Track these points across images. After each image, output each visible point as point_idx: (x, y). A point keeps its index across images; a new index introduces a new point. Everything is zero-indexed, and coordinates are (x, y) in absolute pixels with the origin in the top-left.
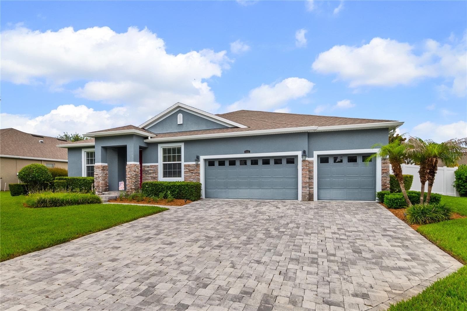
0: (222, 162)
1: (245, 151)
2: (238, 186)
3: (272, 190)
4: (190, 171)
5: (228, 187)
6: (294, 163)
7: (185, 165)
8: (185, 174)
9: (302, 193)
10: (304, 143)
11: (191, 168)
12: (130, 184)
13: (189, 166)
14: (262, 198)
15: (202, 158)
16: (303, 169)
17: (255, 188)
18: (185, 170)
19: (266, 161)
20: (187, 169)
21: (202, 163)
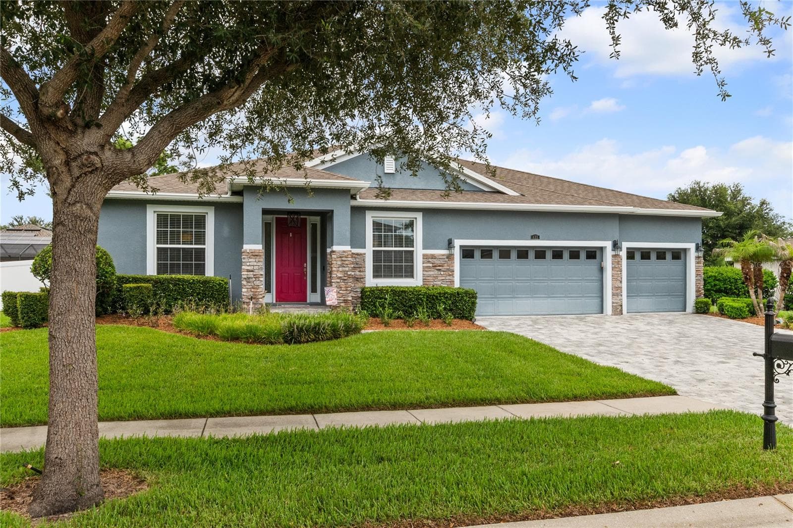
0: (487, 253)
1: (532, 236)
2: (514, 293)
3: (566, 299)
4: (436, 266)
5: (498, 296)
6: (595, 258)
7: (424, 255)
8: (425, 273)
9: (613, 303)
10: (614, 229)
11: (437, 262)
12: (341, 292)
13: (433, 257)
14: (551, 313)
15: (458, 243)
16: (613, 268)
17: (541, 297)
18: (425, 265)
19: (558, 254)
20: (429, 262)
21: (457, 252)
